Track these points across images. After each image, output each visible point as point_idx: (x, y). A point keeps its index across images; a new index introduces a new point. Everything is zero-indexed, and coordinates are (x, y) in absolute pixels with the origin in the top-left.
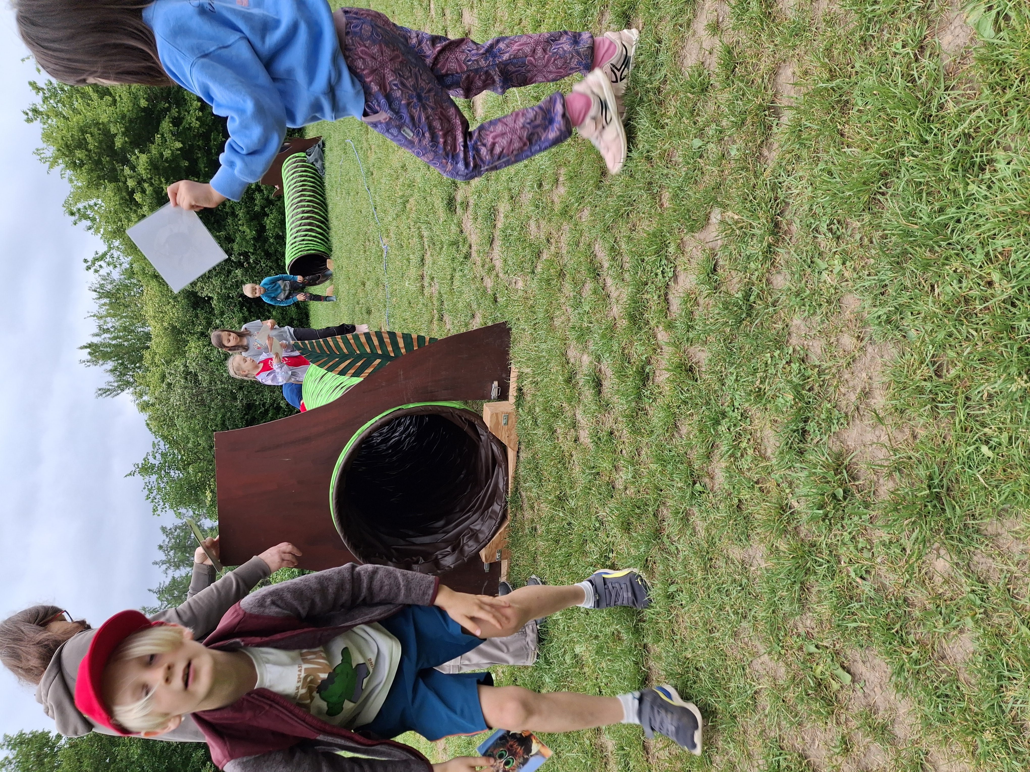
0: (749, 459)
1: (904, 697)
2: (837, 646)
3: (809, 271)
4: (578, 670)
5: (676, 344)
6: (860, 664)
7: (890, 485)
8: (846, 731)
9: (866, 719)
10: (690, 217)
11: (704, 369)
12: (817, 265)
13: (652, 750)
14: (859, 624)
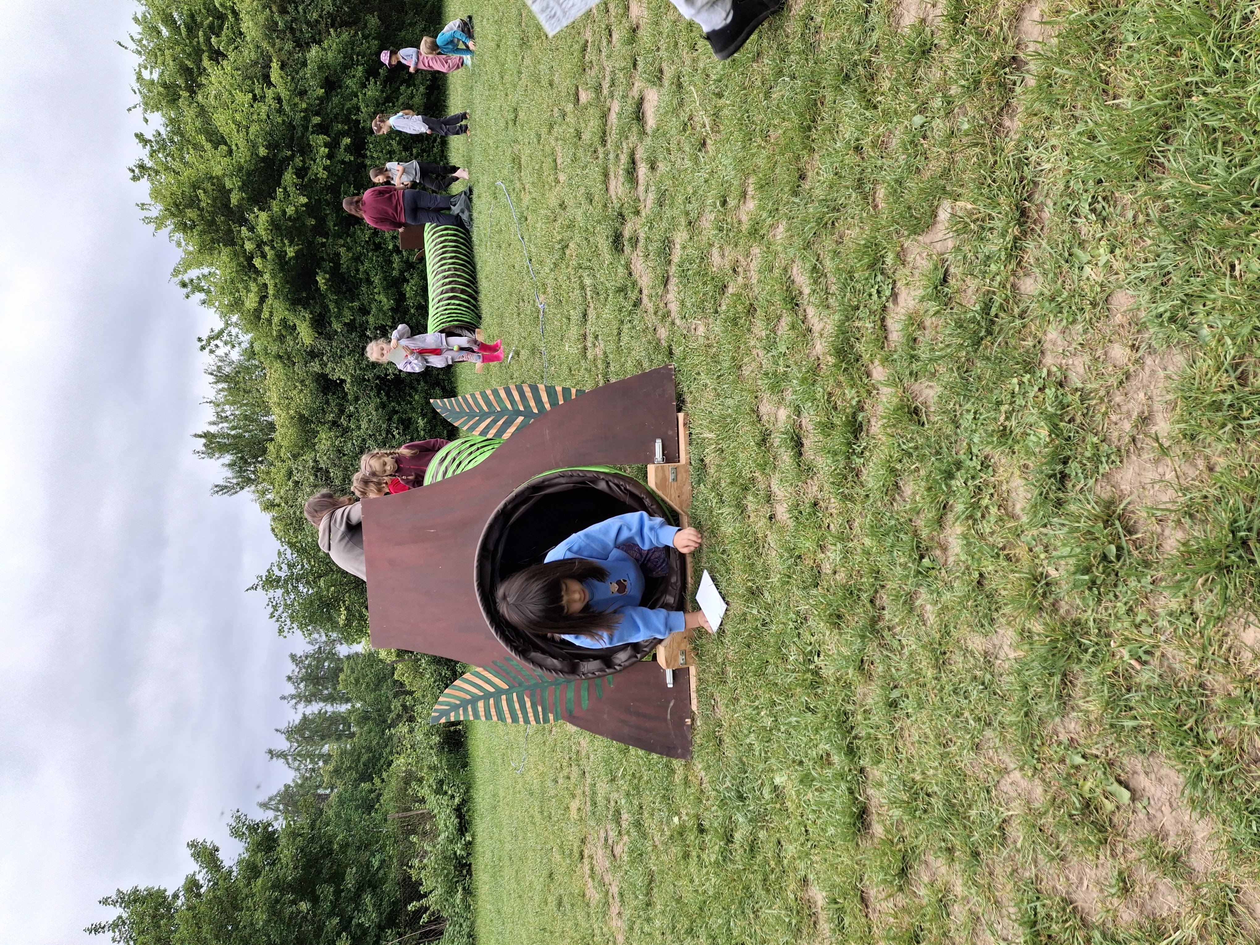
0: (993, 519)
1: (1202, 816)
2: (1111, 754)
3: (1066, 266)
4: (778, 806)
5: (896, 381)
6: (1142, 776)
7: (1180, 535)
8: (1124, 866)
9: (1152, 847)
10: (912, 215)
11: (932, 410)
12: (1077, 257)
13: (872, 901)
14: (1140, 721)
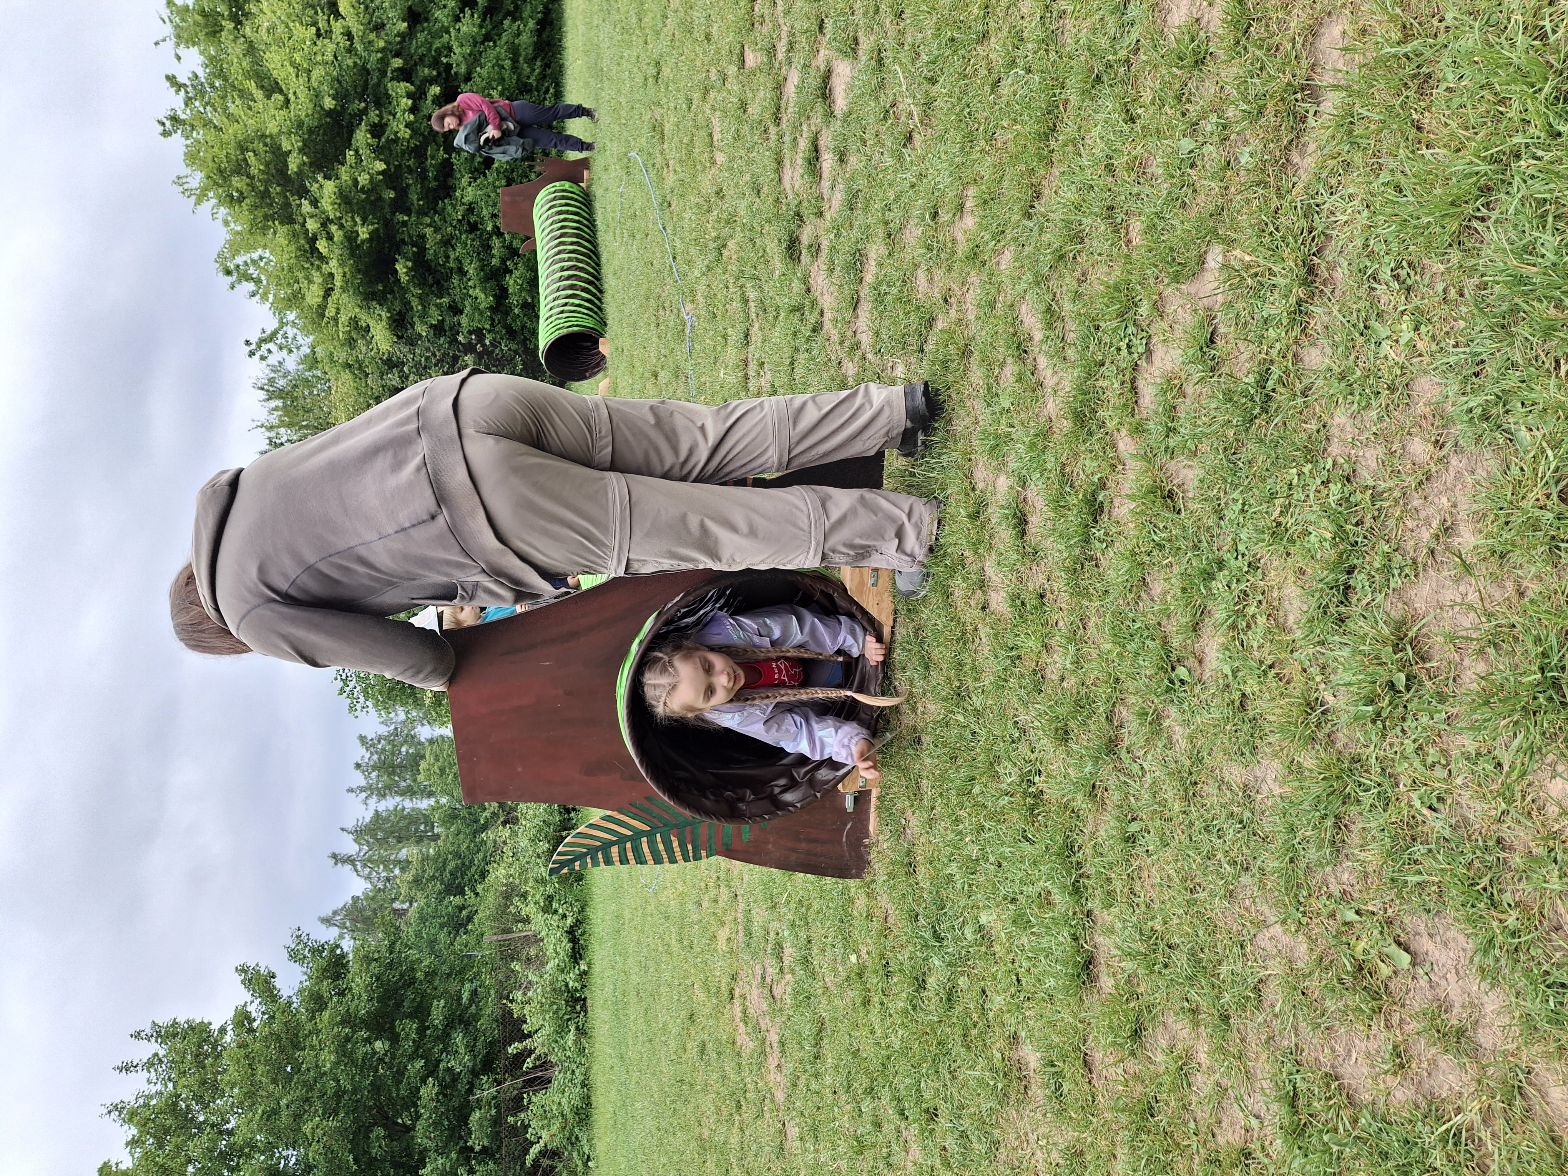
0: (1260, 631)
1: (1493, 987)
2: (1390, 911)
3: (1361, 340)
4: (983, 949)
5: (1148, 457)
6: (1425, 939)
7: (1481, 668)
8: (1400, 1038)
9: (1433, 1019)
10: (1174, 260)
11: (1190, 495)
12: (1375, 331)
13: (1097, 1066)
14: (1425, 877)
